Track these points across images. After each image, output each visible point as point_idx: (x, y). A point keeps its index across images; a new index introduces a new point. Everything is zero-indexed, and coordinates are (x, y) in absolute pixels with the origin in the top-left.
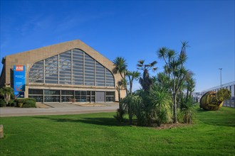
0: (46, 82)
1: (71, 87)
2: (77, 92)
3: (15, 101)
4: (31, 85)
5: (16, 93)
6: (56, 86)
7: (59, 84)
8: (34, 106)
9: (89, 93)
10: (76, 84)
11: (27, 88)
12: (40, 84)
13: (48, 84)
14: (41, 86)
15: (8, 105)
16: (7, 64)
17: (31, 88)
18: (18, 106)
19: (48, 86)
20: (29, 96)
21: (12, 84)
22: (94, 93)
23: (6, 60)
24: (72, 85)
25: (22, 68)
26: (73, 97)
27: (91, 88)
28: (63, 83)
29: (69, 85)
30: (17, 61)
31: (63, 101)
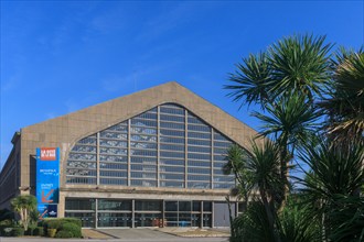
0: (102, 181)
1: (156, 193)
2: (170, 203)
3: (40, 224)
4: (71, 190)
5: (41, 208)
6: (123, 191)
7: (130, 187)
8: (78, 235)
9: (197, 205)
10: (167, 184)
11: (62, 196)
12: (90, 186)
13: (105, 187)
14: (90, 191)
15: (28, 233)
16: (24, 145)
17: (71, 195)
18: (46, 235)
19: (106, 191)
20: (66, 214)
21: (33, 188)
22: (209, 206)
23: (23, 138)
24: (159, 189)
25: (52, 154)
26: (160, 216)
27: (203, 194)
28: (139, 183)
29: (152, 188)
30: (42, 137)
31: (138, 224)
